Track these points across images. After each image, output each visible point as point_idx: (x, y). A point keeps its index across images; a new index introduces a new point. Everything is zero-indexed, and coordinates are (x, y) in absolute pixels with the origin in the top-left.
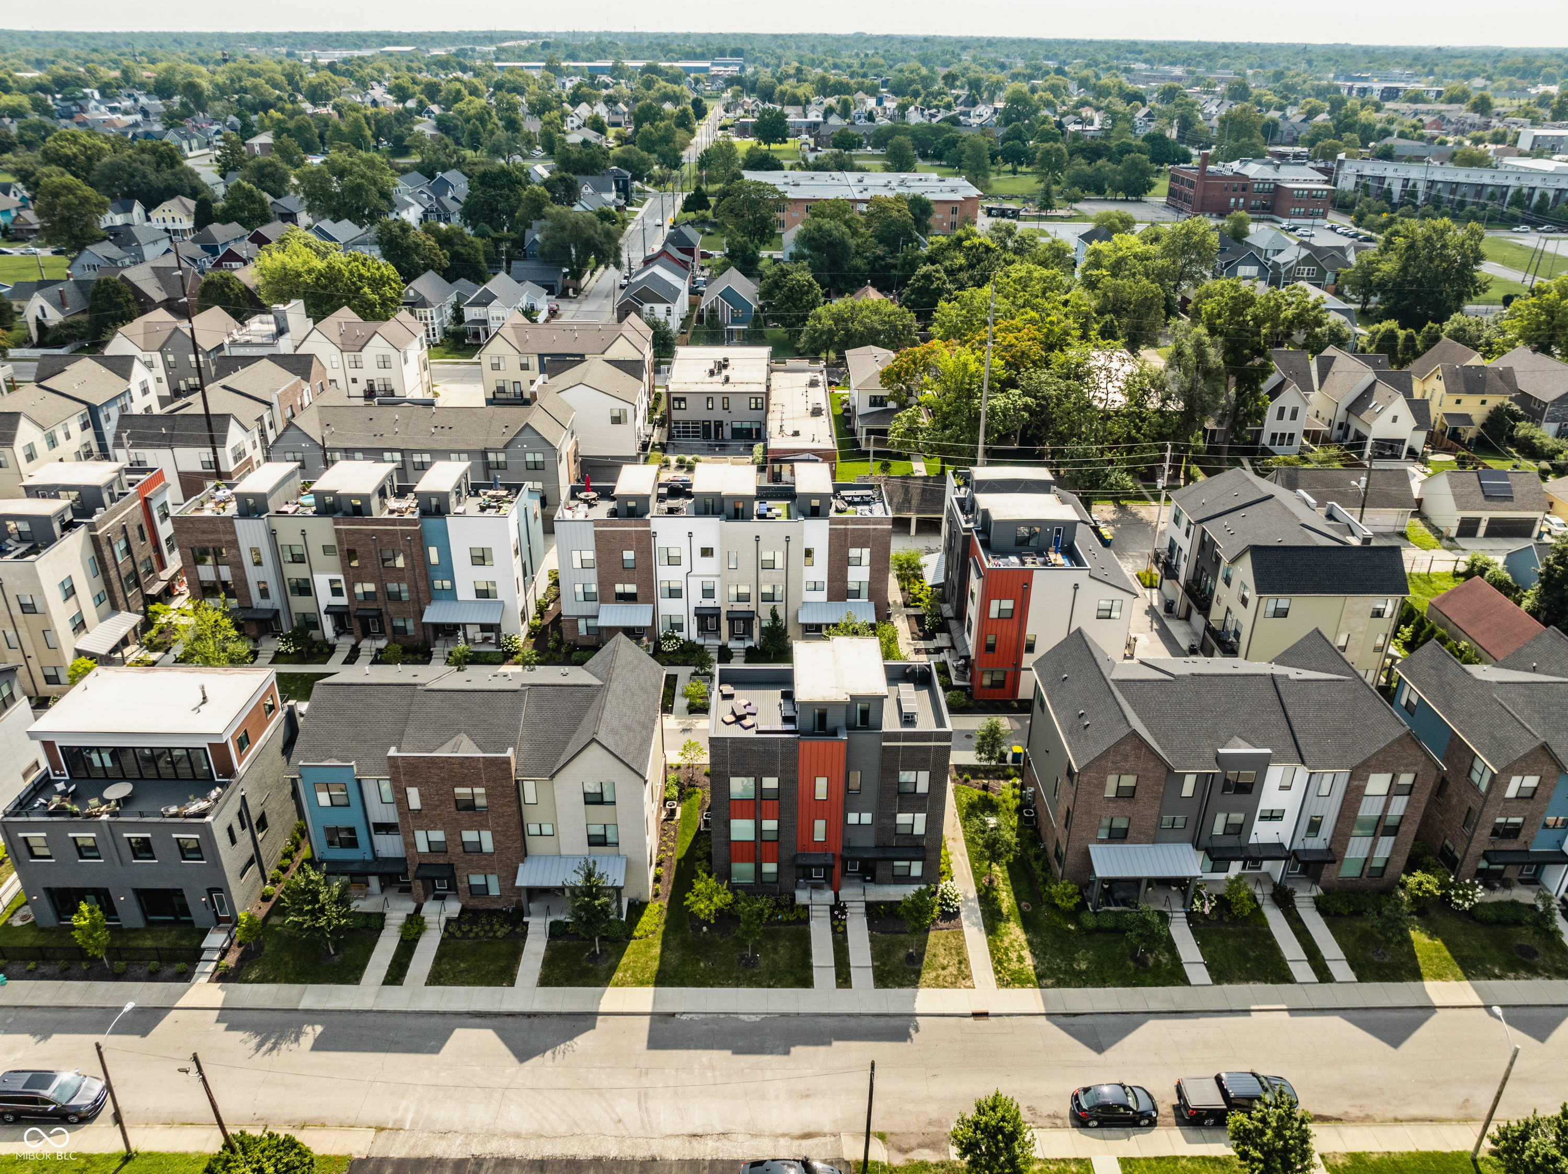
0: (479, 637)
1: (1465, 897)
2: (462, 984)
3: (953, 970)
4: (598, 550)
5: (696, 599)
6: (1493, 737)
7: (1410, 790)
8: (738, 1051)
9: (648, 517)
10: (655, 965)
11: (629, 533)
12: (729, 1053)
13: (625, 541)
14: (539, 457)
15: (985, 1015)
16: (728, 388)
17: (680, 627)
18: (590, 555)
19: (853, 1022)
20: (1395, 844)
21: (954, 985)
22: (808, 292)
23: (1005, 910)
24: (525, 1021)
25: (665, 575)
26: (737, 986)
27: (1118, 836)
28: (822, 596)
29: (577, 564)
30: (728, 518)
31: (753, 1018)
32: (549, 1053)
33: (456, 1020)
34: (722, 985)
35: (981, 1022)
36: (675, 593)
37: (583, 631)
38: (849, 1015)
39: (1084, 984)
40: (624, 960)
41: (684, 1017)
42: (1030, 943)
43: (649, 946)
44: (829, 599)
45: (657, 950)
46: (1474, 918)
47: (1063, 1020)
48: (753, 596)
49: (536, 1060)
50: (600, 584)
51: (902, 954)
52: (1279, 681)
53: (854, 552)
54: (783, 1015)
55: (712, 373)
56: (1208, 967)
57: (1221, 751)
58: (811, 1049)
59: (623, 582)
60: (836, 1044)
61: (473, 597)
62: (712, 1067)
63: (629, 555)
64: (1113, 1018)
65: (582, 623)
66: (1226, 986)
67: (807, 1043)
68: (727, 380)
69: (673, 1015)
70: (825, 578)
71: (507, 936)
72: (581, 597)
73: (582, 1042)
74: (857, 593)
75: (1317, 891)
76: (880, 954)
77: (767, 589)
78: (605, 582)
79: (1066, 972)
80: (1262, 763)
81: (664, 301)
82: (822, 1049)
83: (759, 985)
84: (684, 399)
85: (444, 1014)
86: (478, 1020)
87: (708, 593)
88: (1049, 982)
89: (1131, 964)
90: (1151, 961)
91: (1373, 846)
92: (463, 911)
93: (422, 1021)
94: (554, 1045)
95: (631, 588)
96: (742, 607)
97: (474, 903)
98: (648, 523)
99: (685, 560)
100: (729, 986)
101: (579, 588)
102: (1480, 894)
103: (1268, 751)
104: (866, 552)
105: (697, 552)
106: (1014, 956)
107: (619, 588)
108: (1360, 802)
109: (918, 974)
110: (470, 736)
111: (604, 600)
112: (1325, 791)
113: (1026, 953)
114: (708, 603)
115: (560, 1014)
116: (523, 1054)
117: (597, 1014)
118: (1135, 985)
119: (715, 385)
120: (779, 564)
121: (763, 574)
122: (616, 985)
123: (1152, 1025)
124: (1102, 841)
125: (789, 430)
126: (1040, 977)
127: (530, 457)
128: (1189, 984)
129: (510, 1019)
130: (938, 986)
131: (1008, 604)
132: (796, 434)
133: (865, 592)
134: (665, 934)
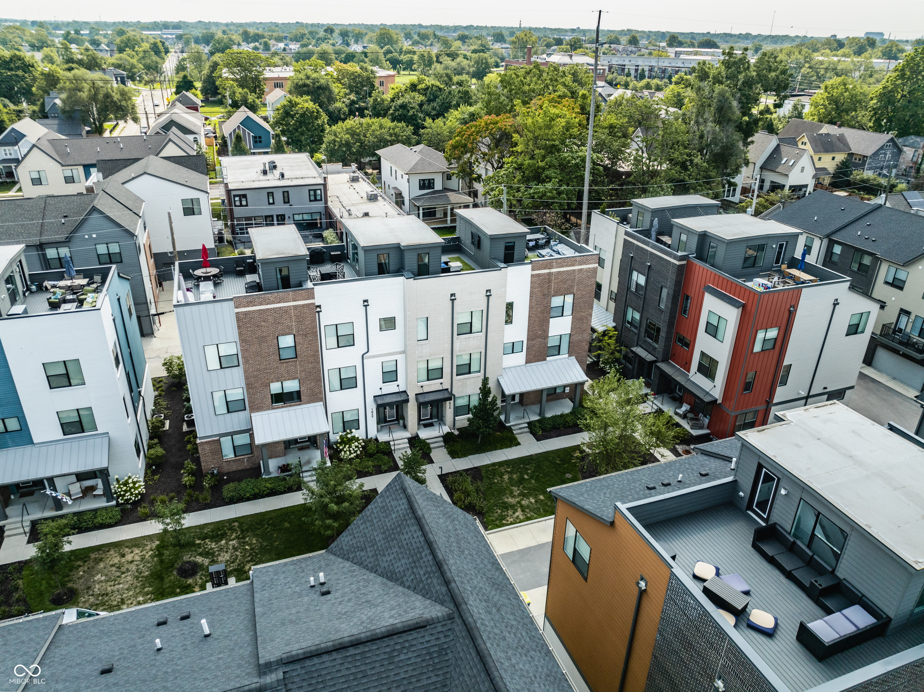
0: (76, 489)
4: (244, 340)
5: (375, 386)
9: (309, 285)
11: (286, 310)
13: (280, 322)
14: (114, 248)
16: (285, 183)
17: (356, 425)
18: (230, 349)
25: (335, 360)
28: (520, 358)
29: (214, 364)
36: (347, 383)
37: (228, 453)
44: (528, 361)
48: (447, 371)
50: (249, 386)
53: (556, 301)
55: (264, 172)
59: (281, 379)
61: (59, 435)
63: (287, 341)
65: (226, 443)
68: (282, 175)
70: (523, 337)
72: (222, 409)
74: (557, 349)
77: (463, 360)
78: (255, 383)
84: (245, 196)
87: (390, 376)
95: (291, 386)
96: (434, 385)
98: (311, 294)
99: (360, 338)
101: (219, 397)
104: (569, 301)
105: (374, 325)
107: (275, 387)
111: (256, 408)
114: (391, 388)
119: (273, 181)
120: (479, 325)
121: (460, 341)
125: (358, 213)
127: (102, 249)
131: (772, 333)
133: (566, 345)
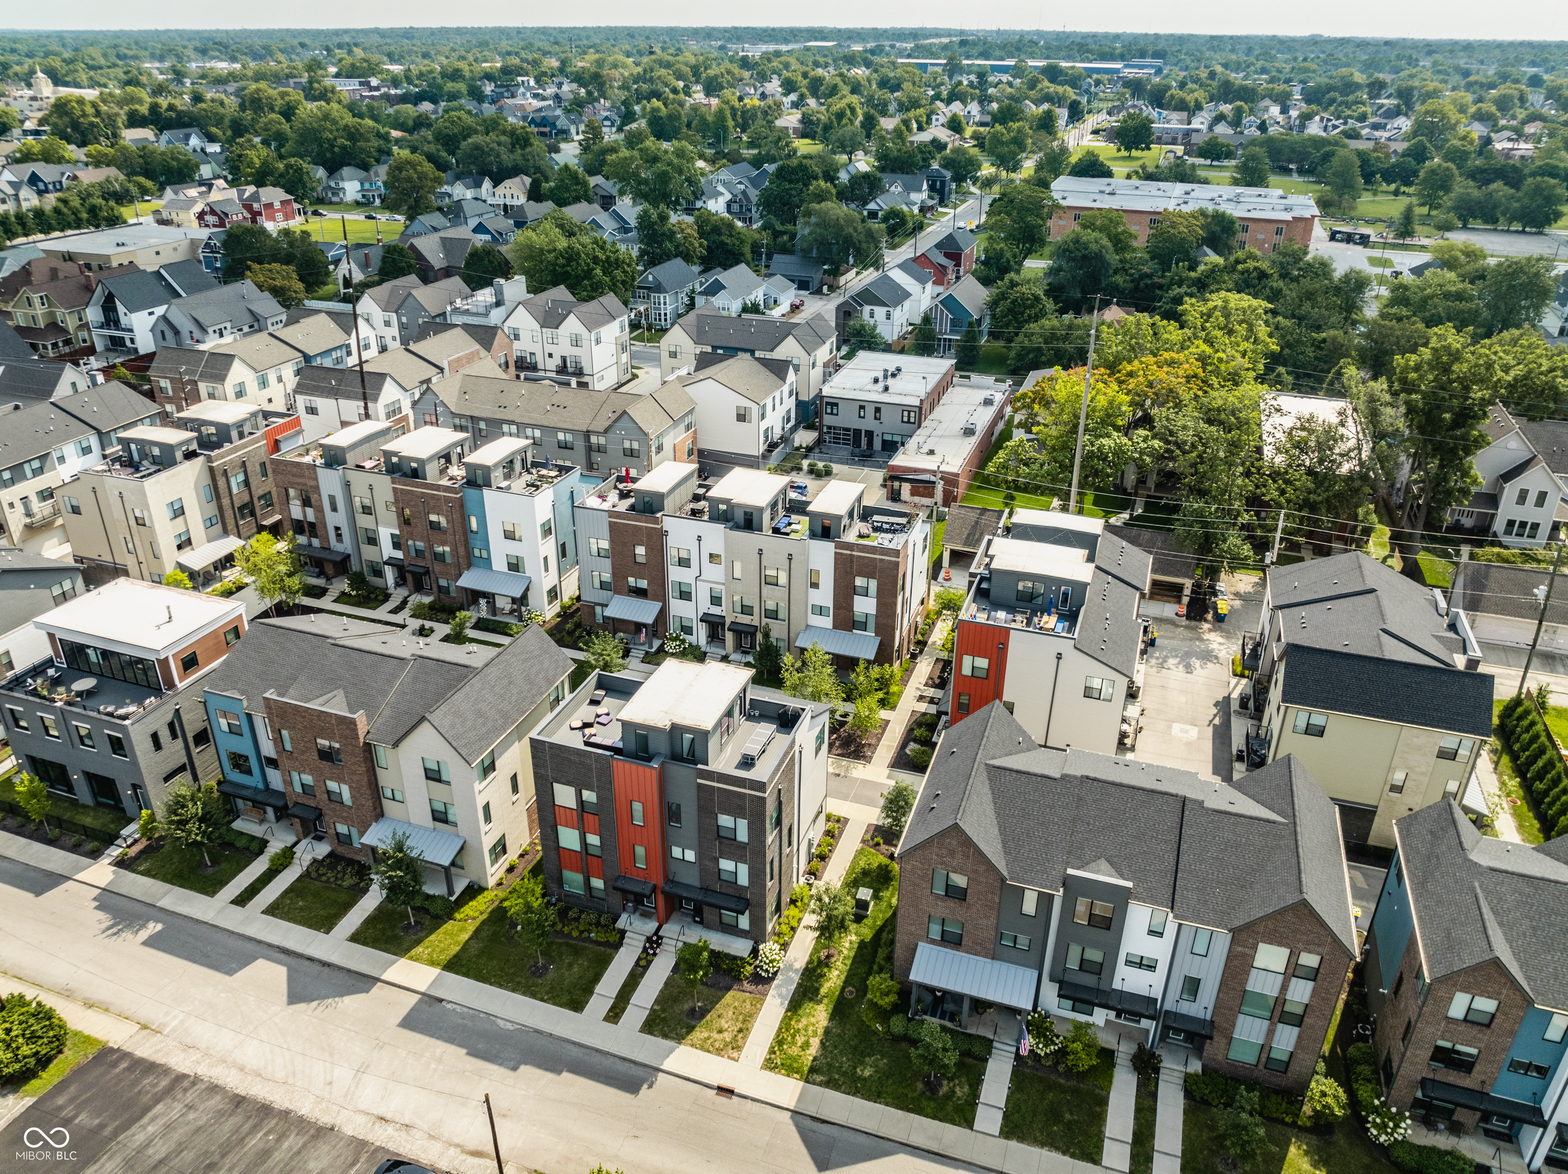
0: (508, 607)
1: (1383, 1127)
2: (290, 920)
3: (727, 1036)
4: (612, 541)
5: (705, 606)
6: (1448, 936)
7: (1313, 975)
8: (473, 1053)
9: (659, 515)
10: (456, 949)
11: (640, 528)
12: (464, 1051)
13: (636, 536)
14: (636, 445)
15: (728, 1092)
16: (885, 398)
17: (688, 630)
18: (605, 544)
19: (597, 1059)
20: (1300, 1037)
21: (719, 1052)
22: (1032, 306)
23: (823, 991)
24: (317, 968)
25: (675, 574)
26: (513, 991)
27: (951, 941)
28: (826, 622)
29: (594, 551)
30: (737, 527)
31: (509, 1026)
32: (315, 1003)
33: (266, 951)
34: (500, 986)
35: (722, 1100)
36: (685, 595)
37: (599, 618)
38: (597, 1050)
39: (855, 1092)
40: (432, 937)
41: (449, 1006)
42: (827, 1031)
43: (462, 930)
44: (835, 627)
45: (465, 936)
46: (1388, 1157)
47: (809, 1123)
48: (756, 610)
49: (302, 1006)
50: (614, 574)
51: (687, 1006)
52: (1189, 806)
53: (859, 582)
54: (537, 1031)
55: (876, 381)
56: (1006, 1117)
57: (1070, 871)
58: (539, 1072)
59: (635, 576)
60: (565, 1075)
61: (505, 569)
62: (440, 1060)
63: (640, 551)
64: (862, 1138)
65: (598, 609)
66: (1013, 1144)
67: (539, 1066)
68: (886, 389)
69: (441, 1000)
70: (830, 604)
71: (351, 887)
72: (597, 585)
73: (350, 1002)
74: (864, 626)
75: (1195, 1066)
76: (667, 998)
77: (771, 605)
78: (619, 573)
79: (845, 1074)
80: (1121, 898)
81: (884, 304)
82: (550, 1076)
83: (534, 996)
84: (836, 405)
85: (260, 942)
86: (282, 956)
87: (716, 600)
88: (819, 1078)
89: (920, 1086)
90: (944, 1089)
91: (1271, 1033)
92: (331, 855)
93: (239, 943)
94: (327, 997)
95: (643, 584)
96: (745, 619)
97: (341, 850)
98: (660, 521)
99: (694, 562)
100: (506, 988)
101: (596, 575)
102: (1408, 1130)
103: (1130, 884)
104: (873, 585)
105: (705, 557)
106: (800, 1040)
107: (632, 581)
108: (1247, 974)
109: (690, 1029)
110: (346, 693)
111: (618, 592)
112: (1200, 948)
113: (815, 1042)
114: (716, 610)
115: (349, 971)
116: (295, 996)
117: (378, 980)
118: (909, 1110)
119: (875, 395)
120: (783, 579)
121: (766, 589)
122: (411, 958)
123: (902, 1160)
124: (933, 942)
125: (925, 449)
126: (812, 1070)
127: (627, 444)
128: (971, 1128)
129: (307, 963)
130: (702, 1048)
131: (982, 663)
132: (931, 452)
133: (871, 624)
134: (483, 923)
